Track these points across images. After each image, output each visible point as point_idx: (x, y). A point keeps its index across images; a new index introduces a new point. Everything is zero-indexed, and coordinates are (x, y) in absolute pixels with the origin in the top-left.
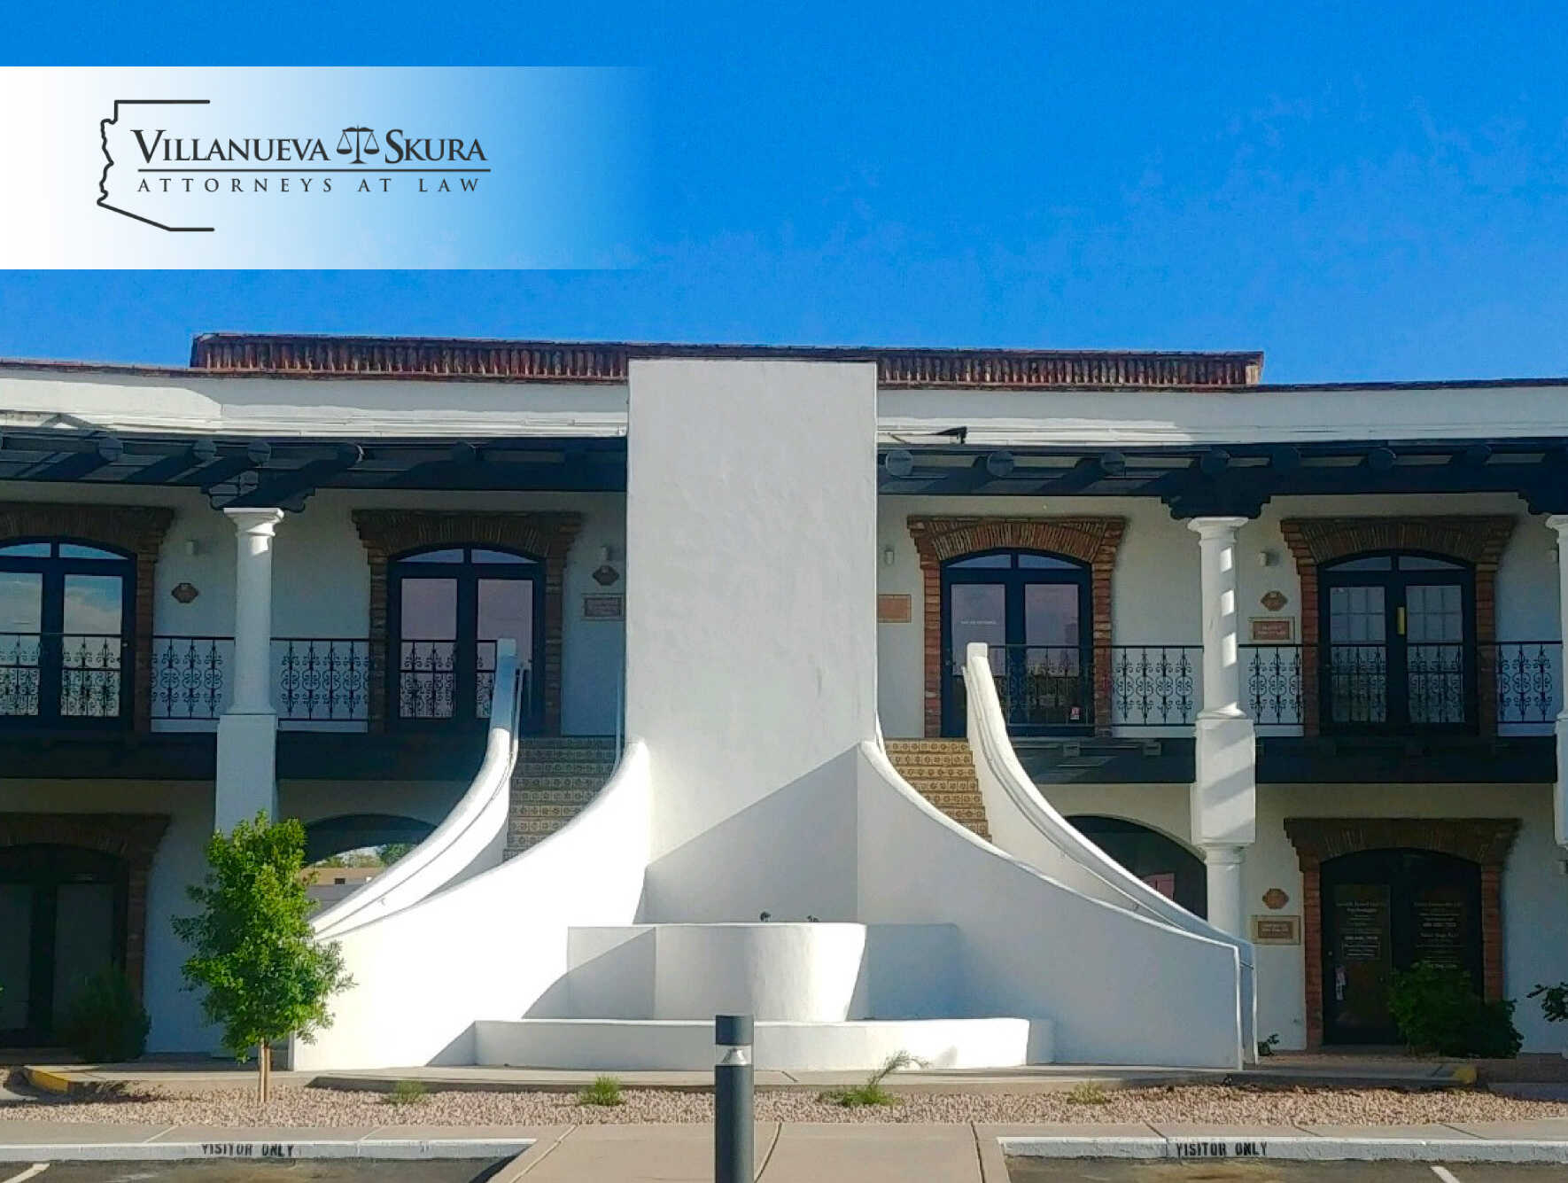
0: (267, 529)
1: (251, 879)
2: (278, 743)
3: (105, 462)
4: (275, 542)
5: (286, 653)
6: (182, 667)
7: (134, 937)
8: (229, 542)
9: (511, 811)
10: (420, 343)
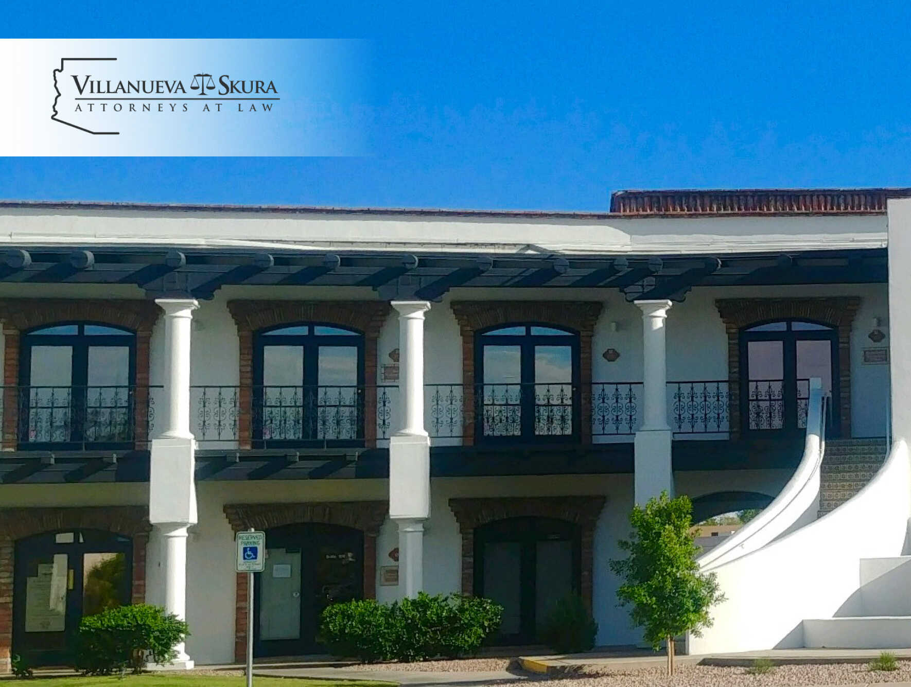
0: (662, 313)
1: (659, 535)
2: (673, 448)
3: (558, 274)
4: (667, 321)
5: (676, 391)
6: (611, 402)
7: (586, 573)
8: (638, 322)
9: (822, 486)
10: (755, 193)
